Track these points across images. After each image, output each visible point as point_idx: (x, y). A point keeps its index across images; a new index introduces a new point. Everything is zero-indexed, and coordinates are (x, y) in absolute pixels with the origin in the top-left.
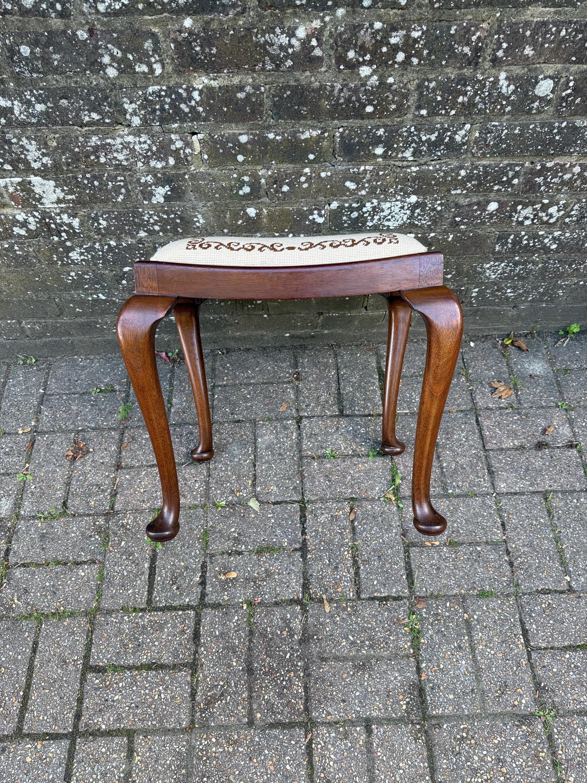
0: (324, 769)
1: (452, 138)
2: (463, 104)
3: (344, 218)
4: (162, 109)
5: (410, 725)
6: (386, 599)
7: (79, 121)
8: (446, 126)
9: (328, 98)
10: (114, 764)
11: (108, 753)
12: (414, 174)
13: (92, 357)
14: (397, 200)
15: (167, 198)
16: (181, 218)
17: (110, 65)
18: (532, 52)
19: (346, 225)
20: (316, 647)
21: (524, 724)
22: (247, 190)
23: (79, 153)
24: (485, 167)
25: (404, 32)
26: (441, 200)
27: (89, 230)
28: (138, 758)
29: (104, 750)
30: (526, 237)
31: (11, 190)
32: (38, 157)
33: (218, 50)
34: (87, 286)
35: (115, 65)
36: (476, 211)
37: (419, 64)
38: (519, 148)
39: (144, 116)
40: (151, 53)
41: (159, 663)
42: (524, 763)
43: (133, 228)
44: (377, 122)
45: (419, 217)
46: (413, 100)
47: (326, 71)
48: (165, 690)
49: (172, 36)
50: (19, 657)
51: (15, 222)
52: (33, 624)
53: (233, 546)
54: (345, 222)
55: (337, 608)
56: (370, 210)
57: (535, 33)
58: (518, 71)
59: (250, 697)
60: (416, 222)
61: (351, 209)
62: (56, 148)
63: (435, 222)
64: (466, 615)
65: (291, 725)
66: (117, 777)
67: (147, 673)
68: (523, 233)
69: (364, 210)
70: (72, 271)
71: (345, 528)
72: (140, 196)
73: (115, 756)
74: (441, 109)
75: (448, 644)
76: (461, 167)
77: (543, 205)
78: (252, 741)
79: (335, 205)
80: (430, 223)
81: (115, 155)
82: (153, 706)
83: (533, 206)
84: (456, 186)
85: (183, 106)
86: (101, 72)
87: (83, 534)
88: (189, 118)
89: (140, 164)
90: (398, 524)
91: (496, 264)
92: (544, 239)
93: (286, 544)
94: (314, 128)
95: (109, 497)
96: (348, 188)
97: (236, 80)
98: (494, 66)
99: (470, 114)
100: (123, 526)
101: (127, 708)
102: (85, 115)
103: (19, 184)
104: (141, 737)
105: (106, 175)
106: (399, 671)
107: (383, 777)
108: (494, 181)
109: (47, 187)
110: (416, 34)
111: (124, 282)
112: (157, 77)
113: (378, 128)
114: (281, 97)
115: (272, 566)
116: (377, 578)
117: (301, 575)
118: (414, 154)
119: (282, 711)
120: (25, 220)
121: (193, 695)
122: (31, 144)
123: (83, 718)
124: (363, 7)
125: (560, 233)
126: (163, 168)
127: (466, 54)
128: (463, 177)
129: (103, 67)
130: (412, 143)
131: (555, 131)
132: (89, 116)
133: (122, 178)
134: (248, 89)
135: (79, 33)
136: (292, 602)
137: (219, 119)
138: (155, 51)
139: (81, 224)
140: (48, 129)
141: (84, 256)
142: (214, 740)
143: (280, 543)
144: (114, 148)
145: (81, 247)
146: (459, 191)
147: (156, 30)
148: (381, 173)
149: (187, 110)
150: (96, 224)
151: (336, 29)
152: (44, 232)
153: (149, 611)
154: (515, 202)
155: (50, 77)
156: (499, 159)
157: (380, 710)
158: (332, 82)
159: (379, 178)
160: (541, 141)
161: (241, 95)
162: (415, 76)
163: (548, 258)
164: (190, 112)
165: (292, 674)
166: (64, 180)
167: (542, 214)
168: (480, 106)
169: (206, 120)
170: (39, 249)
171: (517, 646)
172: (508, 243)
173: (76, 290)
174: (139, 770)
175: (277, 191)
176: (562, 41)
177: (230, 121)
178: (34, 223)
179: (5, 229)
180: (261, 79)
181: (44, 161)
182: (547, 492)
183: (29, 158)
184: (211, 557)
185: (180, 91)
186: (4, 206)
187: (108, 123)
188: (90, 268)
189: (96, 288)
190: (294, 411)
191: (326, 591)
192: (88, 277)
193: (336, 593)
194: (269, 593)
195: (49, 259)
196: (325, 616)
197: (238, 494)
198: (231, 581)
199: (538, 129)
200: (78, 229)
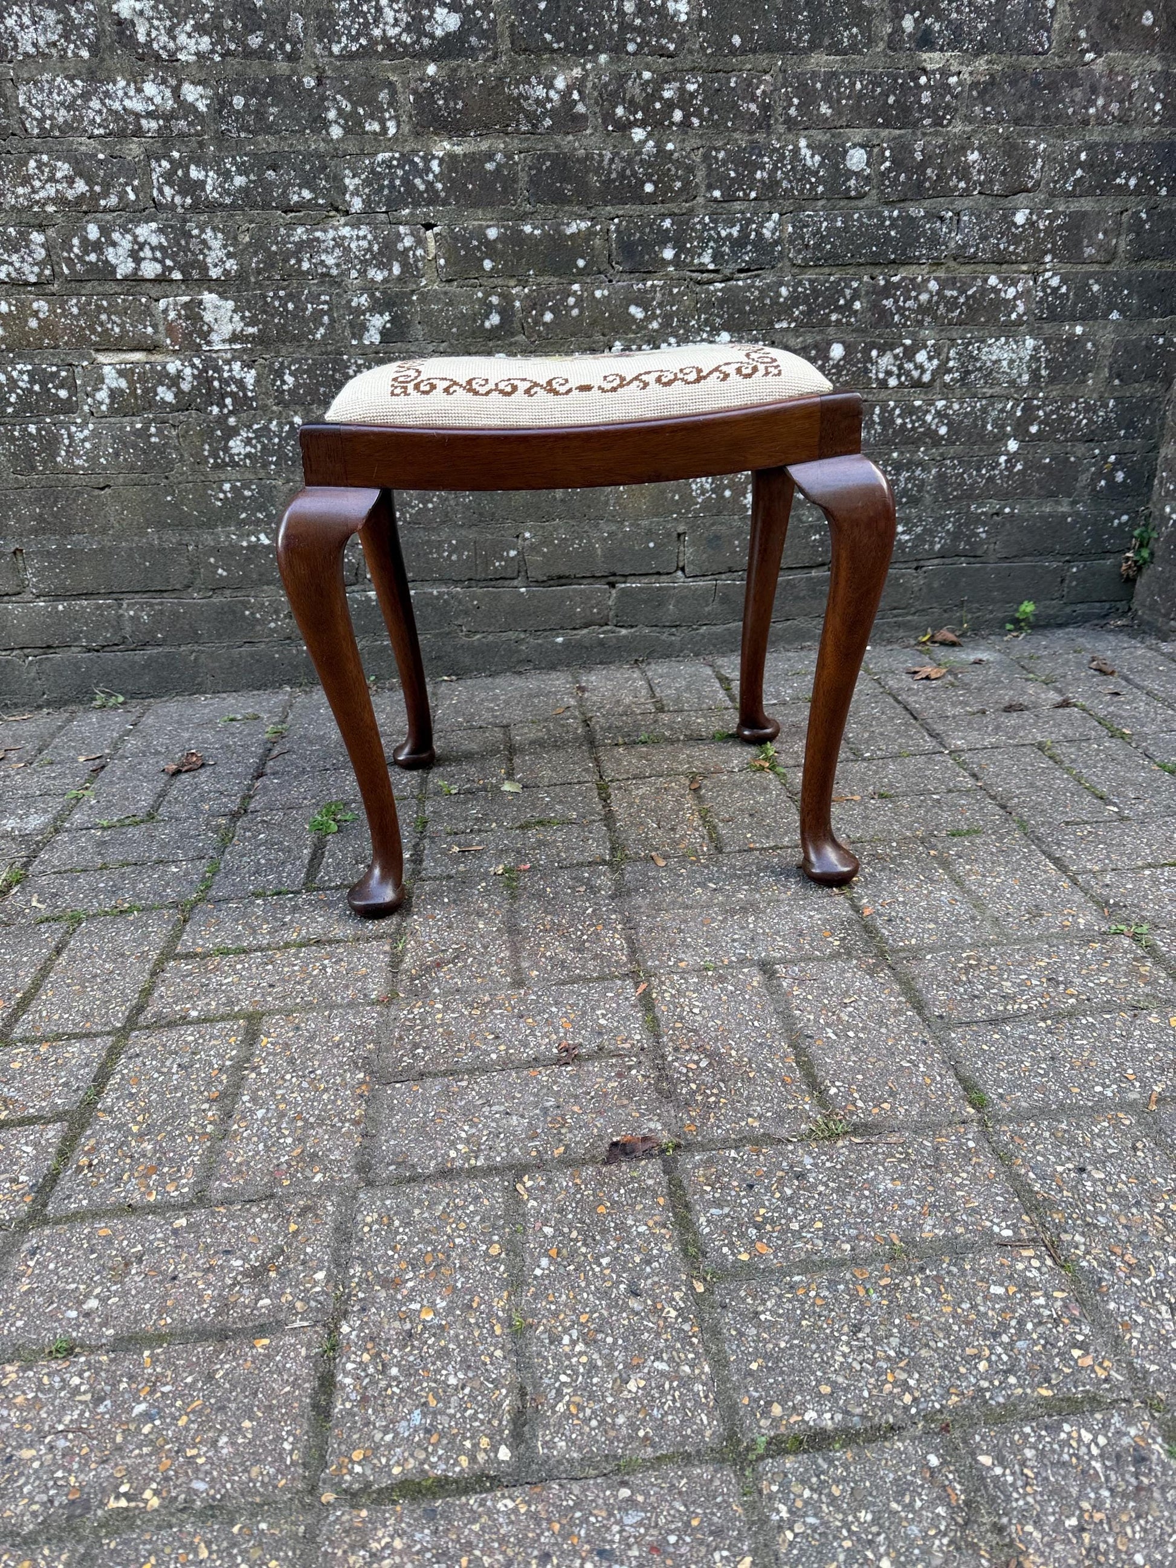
0: (683, 1018)
1: (759, 235)
2: (762, 181)
4: (392, 186)
5: (855, 961)
6: (773, 848)
7: (285, 202)
8: (748, 215)
9: (597, 173)
10: (212, 1052)
11: (201, 1041)
12: (720, 294)
15: (384, 333)
17: (336, 122)
18: (830, 111)
20: (645, 898)
21: (1093, 942)
22: (495, 319)
23: (276, 253)
24: (811, 282)
25: (678, 85)
27: (267, 394)
28: (265, 1040)
29: (191, 1038)
30: (897, 412)
31: (172, 315)
32: (221, 260)
33: (465, 105)
34: (244, 515)
35: (342, 122)
37: (701, 125)
38: (849, 251)
39: (369, 196)
40: (385, 107)
41: (324, 938)
42: (1111, 981)
44: (659, 208)
46: (700, 175)
47: (591, 135)
48: (335, 962)
49: (412, 86)
50: (25, 959)
51: (163, 377)
52: (61, 925)
53: (475, 825)
55: (679, 862)
57: (826, 86)
58: (819, 138)
59: (516, 957)
62: (250, 244)
64: (933, 852)
65: (603, 978)
66: (216, 1066)
67: (299, 950)
68: (892, 404)
70: (226, 480)
72: (348, 332)
73: (213, 1042)
74: (737, 190)
75: (907, 878)
76: (781, 284)
77: (906, 348)
79: (618, 347)
81: (323, 257)
82: (308, 982)
83: (892, 350)
84: (780, 315)
85: (418, 181)
86: (324, 132)
87: (182, 834)
88: (424, 200)
89: (354, 274)
90: (779, 787)
92: (925, 415)
93: (575, 817)
94: (582, 218)
95: (239, 800)
96: (633, 317)
97: (484, 146)
98: (789, 129)
99: (774, 197)
100: (263, 821)
101: (250, 989)
102: (294, 192)
103: (186, 305)
104: (277, 1017)
105: (306, 292)
106: (815, 909)
107: (811, 1017)
108: (828, 307)
109: (223, 310)
110: (692, 87)
112: (390, 139)
113: (663, 216)
114: (539, 170)
115: (551, 836)
116: (751, 832)
117: (607, 840)
118: (714, 259)
119: (583, 965)
120: (179, 372)
121: (396, 962)
122: (216, 238)
123: (149, 1008)
124: (628, 53)
126: (385, 280)
127: (753, 113)
128: (786, 299)
129: (326, 124)
130: (709, 241)
131: (888, 223)
132: (299, 194)
133: (328, 298)
134: (499, 157)
135: (305, 80)
136: (592, 863)
137: (462, 202)
138: (390, 104)
139: (258, 381)
140: (244, 215)
141: (252, 446)
142: (439, 1006)
143: (563, 816)
144: (323, 246)
145: (249, 427)
146: (785, 325)
147: (394, 78)
148: (675, 291)
149: (422, 187)
150: (278, 383)
151: (600, 79)
152: (201, 395)
153: (308, 891)
154: (865, 344)
155: (260, 138)
156: (827, 270)
157: (786, 949)
158: (600, 149)
159: (673, 300)
160: (874, 239)
161: (490, 166)
162: (699, 142)
163: (941, 454)
164: (426, 191)
165: (600, 927)
166: (248, 300)
167: (909, 366)
168: (785, 184)
169: (445, 203)
170: (187, 432)
171: (1045, 872)
172: (874, 422)
173: (225, 525)
174: (268, 1054)
175: (537, 321)
176: (860, 96)
177: (474, 205)
178: (190, 379)
179: (146, 391)
180: (515, 144)
181: (228, 266)
182: (1040, 743)
183: (209, 260)
184: (432, 838)
185: (416, 159)
186: (152, 348)
187: (321, 205)
188: (256, 473)
189: (258, 520)
190: (576, 714)
191: (657, 849)
192: (250, 493)
193: (675, 849)
194: (546, 859)
195: (197, 453)
196: (658, 870)
197: (481, 782)
198: (472, 854)
199: (865, 220)
200: (252, 391)
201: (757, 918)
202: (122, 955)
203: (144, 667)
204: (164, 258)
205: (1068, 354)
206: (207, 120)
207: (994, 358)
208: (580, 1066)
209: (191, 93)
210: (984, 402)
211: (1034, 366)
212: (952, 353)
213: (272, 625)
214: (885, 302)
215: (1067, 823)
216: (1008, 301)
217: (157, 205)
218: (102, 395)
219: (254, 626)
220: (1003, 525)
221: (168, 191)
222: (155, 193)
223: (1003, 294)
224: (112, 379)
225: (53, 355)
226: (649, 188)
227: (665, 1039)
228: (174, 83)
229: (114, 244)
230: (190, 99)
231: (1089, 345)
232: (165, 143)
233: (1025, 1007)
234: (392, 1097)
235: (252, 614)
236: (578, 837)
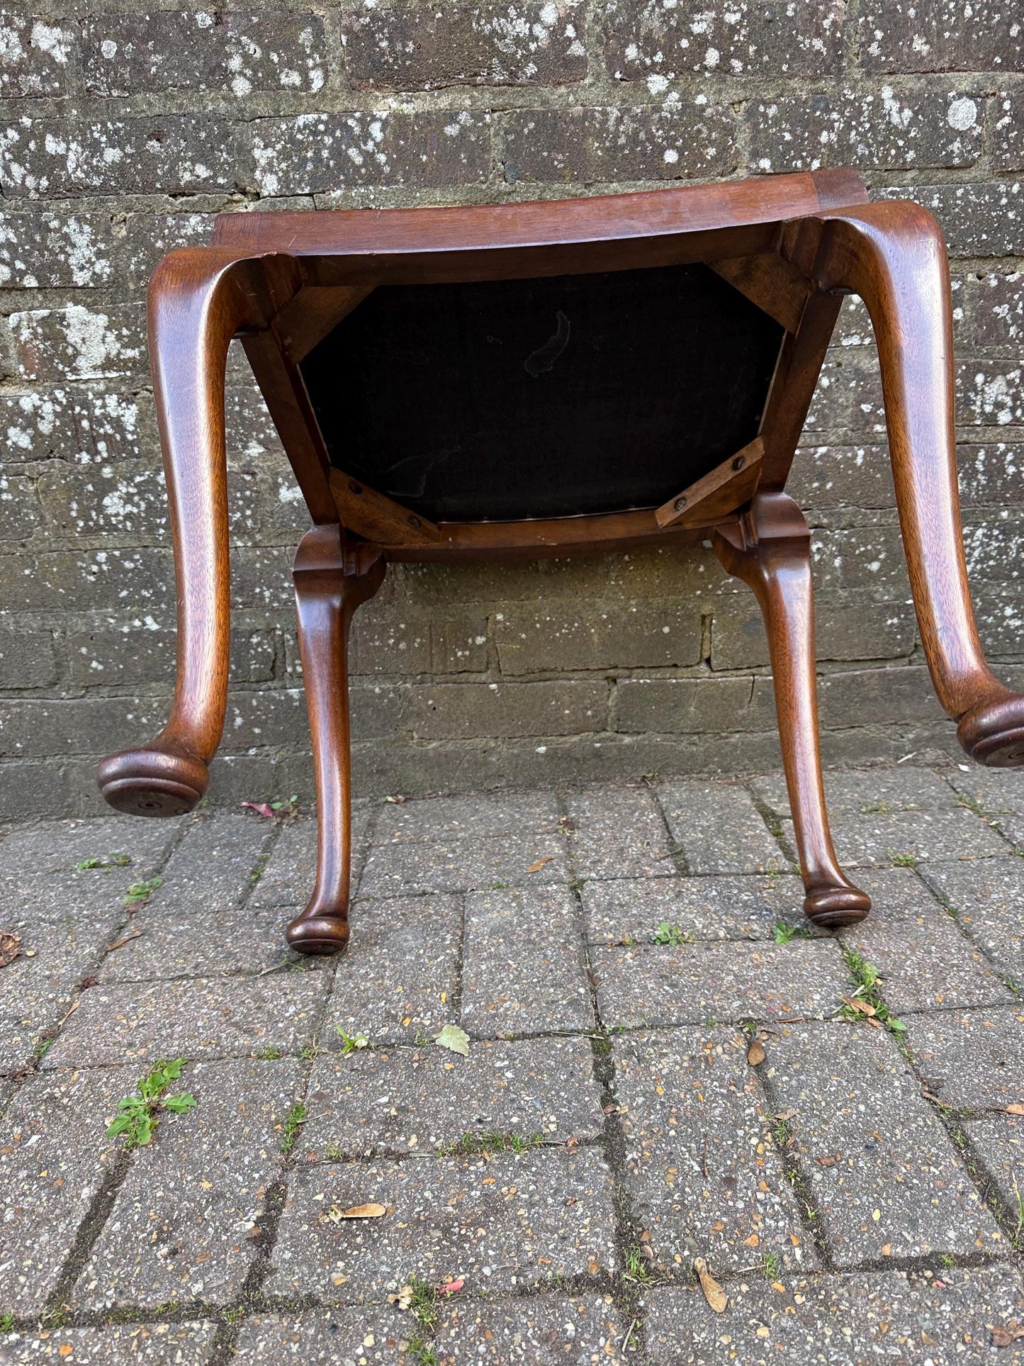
2: (829, 145)
4: (318, 159)
6: (933, 1262)
7: (173, 183)
9: (598, 136)
13: (101, 820)
17: (241, 73)
18: (927, 48)
23: (162, 251)
25: (713, 14)
27: (152, 437)
30: (1010, 457)
31: (25, 334)
32: (89, 261)
33: (418, 47)
34: (124, 593)
35: (249, 72)
37: (744, 71)
39: (286, 173)
40: (308, 51)
46: (742, 139)
47: (592, 85)
49: (344, 22)
51: (15, 415)
53: (381, 1136)
55: (752, 1296)
57: (922, 11)
58: (910, 85)
62: (126, 240)
68: (1002, 446)
70: (101, 548)
74: (794, 158)
83: (1004, 374)
85: (353, 152)
86: (224, 87)
88: (361, 177)
90: (903, 1068)
93: (553, 1127)
95: (35, 1041)
97: (444, 102)
98: (868, 74)
99: (846, 166)
100: (51, 1098)
102: (185, 169)
103: (43, 321)
109: (93, 327)
110: (732, 18)
112: (314, 96)
114: (519, 134)
115: (509, 1183)
116: (877, 1204)
117: (610, 1206)
120: (36, 408)
122: (81, 232)
127: (819, 52)
129: (228, 76)
131: (1004, 201)
132: (192, 171)
134: (464, 117)
135: (198, 17)
136: (579, 1284)
137: (414, 179)
138: (314, 47)
139: (140, 420)
140: (118, 201)
141: (133, 504)
143: (532, 1124)
145: (130, 479)
146: (855, 341)
147: (319, 12)
149: (359, 160)
151: (604, 7)
152: (66, 439)
153: (48, 1326)
154: (968, 366)
155: (139, 97)
158: (603, 105)
160: (984, 224)
161: (451, 130)
162: (742, 94)
164: (364, 165)
166: (126, 315)
168: (861, 149)
169: (390, 181)
170: (48, 486)
172: (976, 471)
173: (99, 605)
176: (970, 26)
177: (431, 183)
178: (51, 417)
180: (486, 99)
181: (98, 269)
183: (72, 261)
184: (305, 1168)
185: (351, 122)
187: (221, 186)
188: (139, 539)
189: (144, 599)
190: (562, 872)
191: (704, 1247)
192: (132, 565)
193: (740, 1251)
194: (497, 1259)
195: (62, 514)
196: (711, 1324)
197: (407, 1022)
198: (365, 1229)
199: (973, 198)
200: (133, 433)
204: (13, 259)
206: (68, 74)
209: (45, 37)
219: (139, 733)
221: (16, 169)
226: (671, 157)
228: (21, 23)
230: (44, 46)
232: (12, 106)
235: (137, 718)
236: (557, 1191)
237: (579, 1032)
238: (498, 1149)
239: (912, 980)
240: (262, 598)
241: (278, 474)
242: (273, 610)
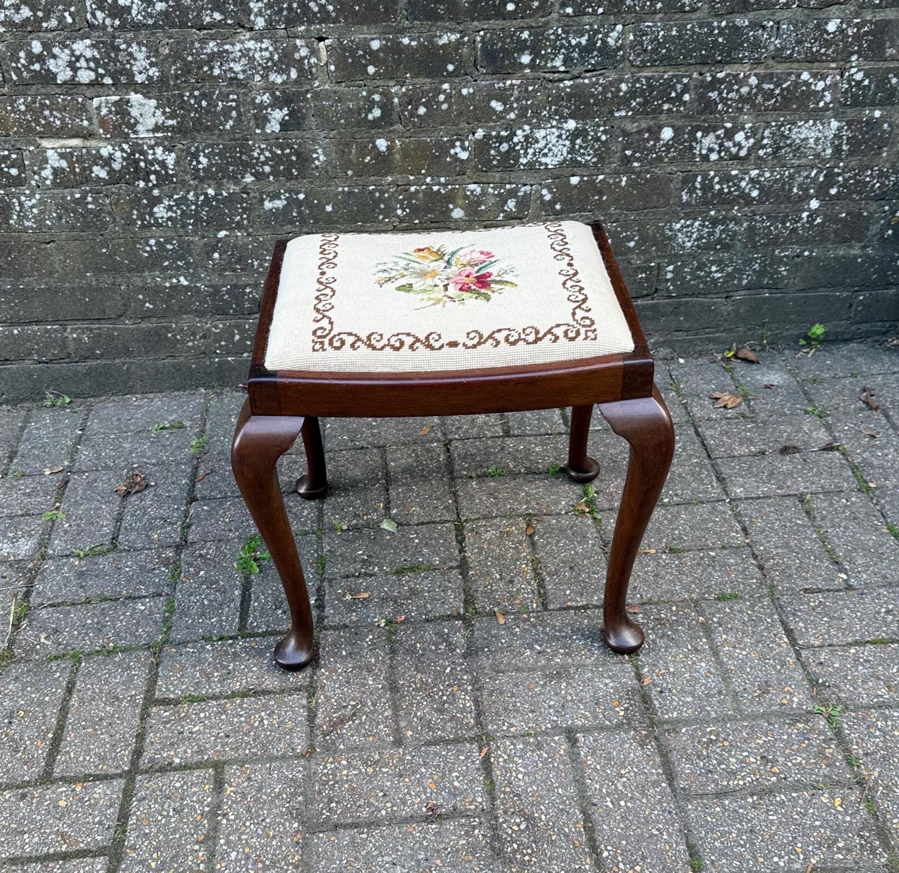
0: (511, 783)
1: (604, 42)
3: (492, 152)
4: (290, 8)
5: (633, 732)
7: (199, 23)
8: (596, 27)
10: (194, 799)
11: (185, 787)
12: (568, 90)
13: (151, 396)
14: (552, 127)
15: (284, 125)
16: (298, 154)
19: (495, 163)
20: (488, 658)
21: (799, 722)
22: (377, 112)
23: (191, 62)
24: (647, 79)
26: (604, 126)
27: (185, 172)
28: (229, 789)
29: (178, 785)
30: (717, 179)
31: (104, 111)
32: (145, 68)
34: (166, 263)
36: (648, 140)
38: (681, 54)
39: (270, 16)
41: (259, 689)
42: (804, 762)
43: (238, 169)
44: (519, 23)
45: (582, 151)
48: (269, 715)
50: (47, 699)
51: (97, 159)
52: (67, 664)
53: (362, 568)
54: (494, 159)
55: (514, 619)
56: (522, 140)
59: (396, 716)
60: (579, 159)
61: (500, 139)
62: (169, 55)
63: (601, 159)
64: (701, 619)
65: (457, 741)
66: (199, 812)
67: (242, 701)
68: (712, 173)
69: (515, 140)
70: (152, 237)
71: (520, 542)
72: (252, 123)
73: (194, 789)
74: (587, 7)
75: (679, 647)
76: (621, 81)
77: (727, 130)
78: (401, 760)
79: (480, 133)
80: (595, 160)
81: (232, 65)
82: (252, 733)
83: (714, 132)
84: (619, 105)
85: (312, 5)
87: (141, 568)
88: (317, 19)
89: (257, 78)
90: (595, 535)
91: (688, 223)
92: (740, 182)
93: (437, 562)
94: (452, 31)
95: (179, 529)
96: (494, 109)
99: (619, 12)
100: (201, 555)
101: (213, 738)
102: (207, 15)
103: (116, 103)
104: (235, 767)
105: (217, 92)
106: (610, 677)
107: (598, 787)
108: (661, 98)
109: (147, 107)
111: (216, 255)
113: (522, 29)
115: (420, 584)
116: (569, 589)
117: (462, 591)
118: (565, 63)
119: (443, 727)
120: (110, 155)
121: (312, 717)
122: (140, 51)
123: (145, 754)
125: (757, 172)
126: (284, 83)
128: (625, 93)
130: (561, 48)
131: (716, 32)
132: (211, 16)
133: (235, 97)
136: (450, 617)
137: (350, 20)
139: (177, 162)
140: (164, 32)
141: (173, 212)
142: (344, 762)
143: (428, 561)
144: (231, 56)
145: (171, 197)
146: (623, 113)
148: (530, 88)
149: (316, 9)
150: (194, 163)
152: (129, 173)
153: (242, 638)
154: (692, 127)
156: (662, 69)
157: (586, 718)
159: (528, 95)
160: (703, 44)
163: (753, 212)
164: (319, 12)
165: (455, 688)
166: (168, 99)
167: (728, 144)
169: (335, 21)
170: (118, 200)
171: (779, 645)
172: (696, 188)
173: (150, 270)
174: (233, 802)
175: (413, 114)
177: (361, 23)
178: (120, 160)
179: (83, 169)
181: (151, 73)
182: (802, 494)
183: (134, 68)
184: (330, 581)
186: (89, 135)
187: (230, 25)
188: (176, 232)
189: (179, 267)
190: (439, 434)
191: (499, 604)
192: (172, 247)
193: (512, 605)
194: (416, 610)
195: (127, 217)
196: (498, 629)
197: (365, 518)
198: (361, 602)
199: (697, 30)
200: (172, 170)
201: (568, 684)
202: (117, 699)
203: (85, 375)
204: (97, 67)
205: (866, 133)
207: (803, 136)
208: (441, 824)
210: (792, 171)
211: (836, 142)
212: (767, 133)
213: (190, 344)
214: (710, 94)
215: (806, 590)
216: (818, 92)
217: (91, 26)
218: (47, 173)
219: (175, 345)
220: (802, 264)
221: (99, 14)
222: (89, 16)
223: (813, 87)
224: (54, 160)
225: (5, 142)
226: (511, 7)
227: (498, 802)
229: (55, 57)
231: (886, 126)
233: (741, 783)
234: (318, 845)
235: (173, 336)
236: (440, 587)
237: (449, 521)
238: (414, 571)
239: (611, 494)
240: (253, 266)
241: (263, 193)
242: (259, 273)
